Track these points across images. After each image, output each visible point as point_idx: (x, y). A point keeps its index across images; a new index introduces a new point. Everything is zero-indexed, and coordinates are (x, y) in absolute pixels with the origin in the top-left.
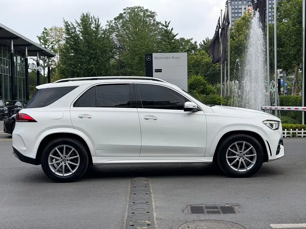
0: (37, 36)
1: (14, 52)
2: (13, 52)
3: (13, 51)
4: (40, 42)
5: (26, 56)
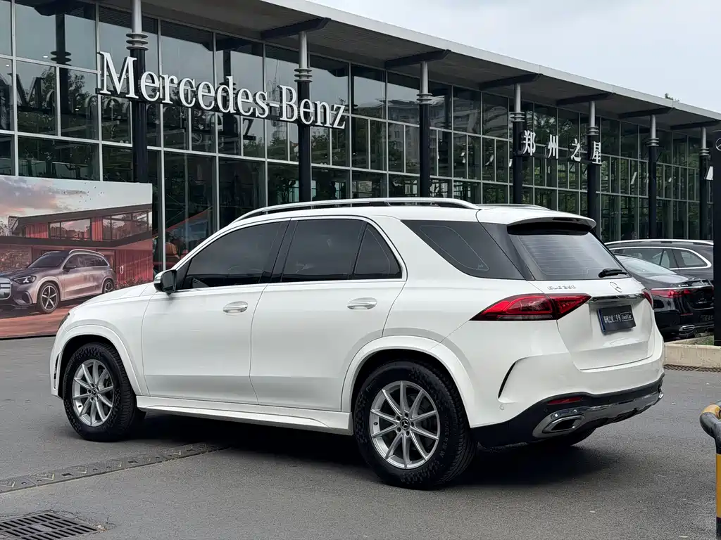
1: (657, 143)
2: (653, 145)
3: (654, 141)
5: (704, 151)
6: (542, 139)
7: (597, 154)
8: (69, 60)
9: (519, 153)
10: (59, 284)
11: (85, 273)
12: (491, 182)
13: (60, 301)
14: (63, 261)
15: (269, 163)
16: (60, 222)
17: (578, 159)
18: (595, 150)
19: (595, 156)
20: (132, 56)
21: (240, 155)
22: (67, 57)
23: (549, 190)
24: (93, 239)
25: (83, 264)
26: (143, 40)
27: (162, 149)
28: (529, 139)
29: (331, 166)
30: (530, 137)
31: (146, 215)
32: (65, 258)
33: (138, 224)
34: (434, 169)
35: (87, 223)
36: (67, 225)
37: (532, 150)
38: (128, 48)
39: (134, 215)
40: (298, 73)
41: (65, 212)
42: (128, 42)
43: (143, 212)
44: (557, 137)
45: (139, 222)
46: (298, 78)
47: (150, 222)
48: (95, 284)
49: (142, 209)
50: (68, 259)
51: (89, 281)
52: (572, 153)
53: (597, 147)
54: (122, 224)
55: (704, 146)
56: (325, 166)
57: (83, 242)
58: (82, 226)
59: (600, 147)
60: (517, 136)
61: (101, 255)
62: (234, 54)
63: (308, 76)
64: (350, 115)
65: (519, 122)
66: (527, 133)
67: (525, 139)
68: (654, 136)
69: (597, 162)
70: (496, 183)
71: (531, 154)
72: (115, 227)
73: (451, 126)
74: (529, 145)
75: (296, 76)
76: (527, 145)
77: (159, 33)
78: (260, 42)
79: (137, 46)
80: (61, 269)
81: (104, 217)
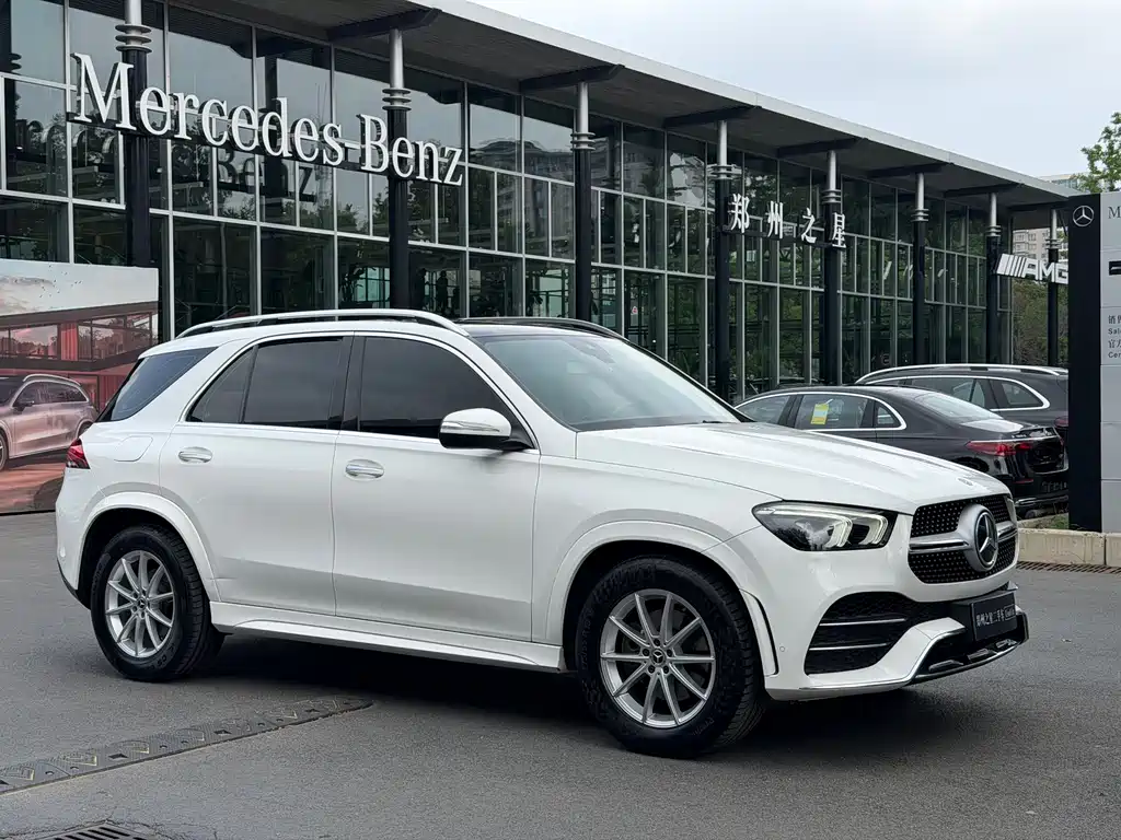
0: (1084, 150)
1: (925, 217)
2: (921, 219)
3: (921, 214)
4: (1092, 167)
5: (993, 230)
6: (759, 208)
7: (839, 233)
8: (18, 67)
9: (725, 227)
10: (8, 432)
11: (49, 413)
12: (678, 273)
13: (8, 459)
14: (14, 393)
15: (340, 238)
16: (9, 329)
17: (812, 240)
18: (836, 225)
19: (837, 236)
20: (126, 60)
21: (295, 225)
22: (14, 62)
23: (766, 286)
24: (63, 358)
25: (47, 399)
26: (144, 36)
27: (170, 213)
28: (740, 208)
29: (436, 245)
30: (741, 203)
31: (148, 319)
32: (17, 388)
33: (136, 333)
34: (594, 252)
35: (52, 331)
36: (20, 335)
37: (744, 225)
38: (119, 49)
39: (129, 318)
40: (388, 96)
41: (17, 312)
42: (118, 38)
43: (143, 315)
44: (781, 204)
45: (137, 330)
46: (388, 104)
47: (155, 330)
48: (66, 431)
49: (142, 309)
50: (21, 389)
51: (56, 424)
52: (803, 230)
53: (839, 220)
54: (109, 333)
55: (994, 222)
56: (428, 244)
57: (47, 362)
58: (45, 336)
59: (843, 221)
60: (722, 203)
61: (75, 384)
62: (282, 64)
63: (404, 101)
64: (467, 164)
65: (724, 181)
66: (737, 198)
67: (733, 207)
68: (921, 206)
69: (839, 245)
70: (686, 274)
71: (743, 231)
72: (99, 338)
73: (620, 185)
74: (740, 216)
75: (385, 100)
76: (736, 216)
77: (166, 28)
78: (326, 44)
79: (133, 44)
80: (10, 407)
81: (81, 322)
